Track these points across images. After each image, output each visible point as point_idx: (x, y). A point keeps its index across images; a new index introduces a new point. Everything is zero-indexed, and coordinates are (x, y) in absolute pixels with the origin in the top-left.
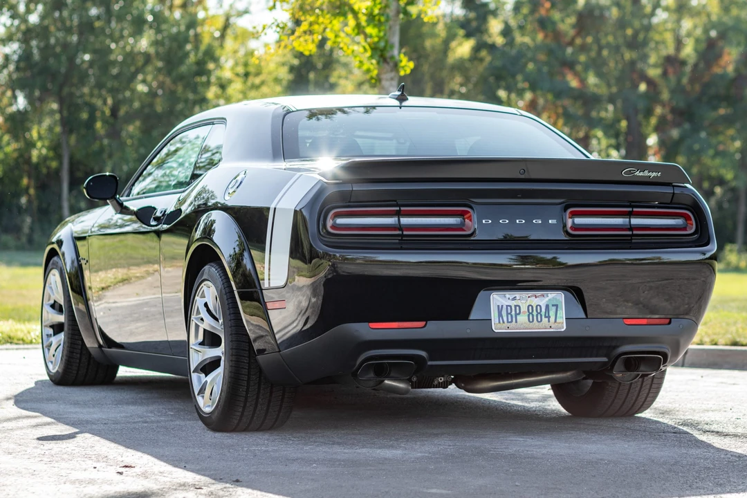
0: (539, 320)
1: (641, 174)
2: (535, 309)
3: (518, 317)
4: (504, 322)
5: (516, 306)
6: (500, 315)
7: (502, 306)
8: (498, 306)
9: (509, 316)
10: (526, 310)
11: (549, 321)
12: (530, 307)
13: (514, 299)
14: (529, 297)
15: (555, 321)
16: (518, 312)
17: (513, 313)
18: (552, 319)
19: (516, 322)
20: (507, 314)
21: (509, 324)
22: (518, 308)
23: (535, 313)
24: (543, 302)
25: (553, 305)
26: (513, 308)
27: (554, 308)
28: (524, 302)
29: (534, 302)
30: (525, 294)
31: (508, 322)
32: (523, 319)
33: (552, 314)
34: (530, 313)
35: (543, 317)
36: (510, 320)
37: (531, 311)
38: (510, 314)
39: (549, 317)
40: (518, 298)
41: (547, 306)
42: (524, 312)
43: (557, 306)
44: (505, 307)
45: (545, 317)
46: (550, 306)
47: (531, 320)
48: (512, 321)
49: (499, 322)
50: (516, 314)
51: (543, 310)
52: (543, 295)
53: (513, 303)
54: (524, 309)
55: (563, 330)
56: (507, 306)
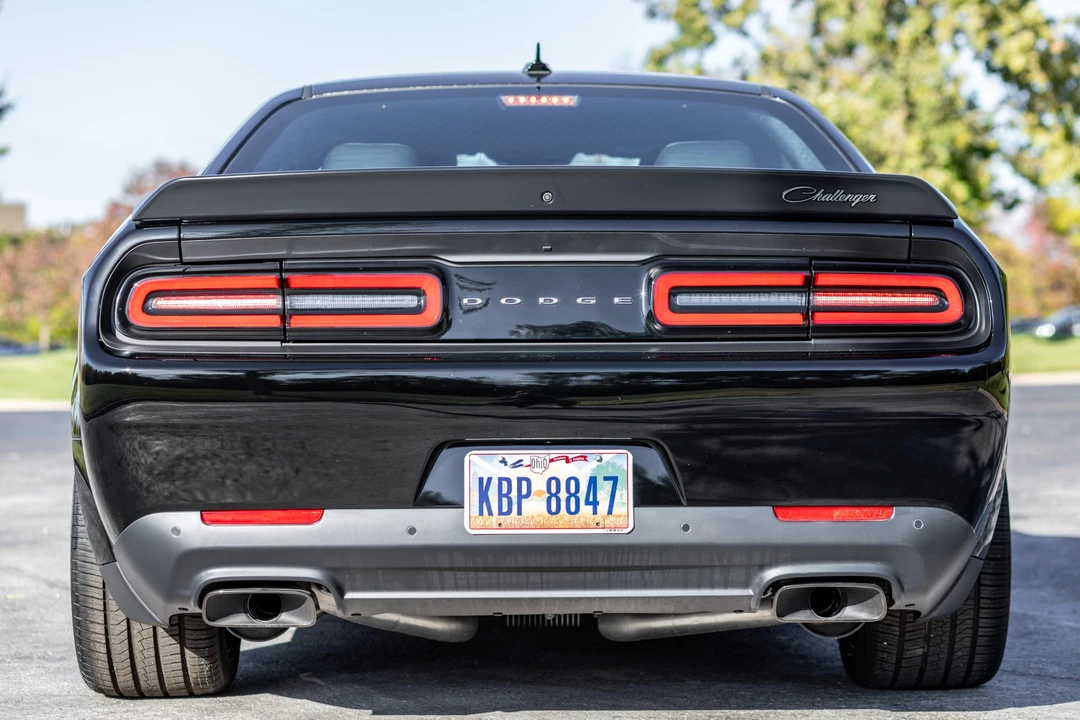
0: (573, 509)
1: (828, 198)
2: (563, 485)
3: (525, 502)
4: (490, 513)
5: (520, 480)
6: (484, 497)
7: (490, 479)
8: (481, 479)
9: (505, 500)
10: (545, 489)
11: (595, 512)
12: (553, 483)
13: (517, 464)
14: (551, 461)
15: (610, 512)
16: (524, 492)
17: (514, 495)
18: (603, 507)
19: (520, 513)
20: (501, 496)
21: (504, 517)
22: (524, 483)
23: (563, 495)
24: (583, 471)
25: (606, 479)
26: (514, 484)
27: (608, 485)
28: (540, 470)
29: (562, 470)
30: (542, 454)
31: (501, 513)
32: (535, 507)
33: (603, 496)
34: (552, 495)
35: (582, 503)
36: (505, 509)
37: (554, 490)
38: (507, 495)
39: (595, 504)
40: (526, 460)
41: (593, 481)
42: (539, 493)
43: (615, 480)
44: (495, 482)
45: (587, 503)
46: (600, 481)
47: (554, 509)
48: (509, 512)
49: (481, 513)
50: (520, 497)
51: (583, 488)
52: (584, 458)
53: (514, 474)
54: (539, 483)
55: (626, 531)
56: (501, 480)
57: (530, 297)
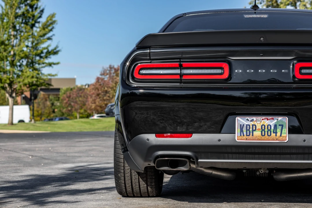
0: (269, 134)
2: (266, 127)
4: (244, 135)
5: (253, 125)
6: (242, 131)
7: (243, 125)
8: (241, 125)
9: (248, 132)
10: (260, 128)
11: (276, 135)
12: (263, 126)
13: (252, 121)
14: (263, 119)
15: (281, 136)
16: (254, 129)
17: (251, 129)
18: (279, 134)
19: (253, 135)
20: (247, 130)
21: (248, 137)
22: (254, 126)
23: (266, 130)
24: (272, 123)
25: (280, 125)
26: (251, 126)
27: (280, 127)
28: (259, 122)
29: (266, 122)
30: (259, 118)
31: (247, 135)
32: (257, 133)
33: (279, 131)
34: (263, 130)
35: (272, 133)
37: (263, 129)
38: (249, 130)
39: (276, 133)
40: (255, 120)
41: (275, 126)
42: (259, 129)
43: (282, 126)
44: (245, 126)
45: (274, 133)
46: (278, 126)
47: (263, 134)
48: (249, 135)
49: (241, 135)
50: (253, 131)
51: (272, 128)
52: (273, 119)
53: (251, 124)
54: (259, 127)
55: (286, 141)
56: (247, 125)
57: (256, 70)
